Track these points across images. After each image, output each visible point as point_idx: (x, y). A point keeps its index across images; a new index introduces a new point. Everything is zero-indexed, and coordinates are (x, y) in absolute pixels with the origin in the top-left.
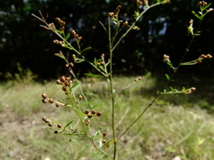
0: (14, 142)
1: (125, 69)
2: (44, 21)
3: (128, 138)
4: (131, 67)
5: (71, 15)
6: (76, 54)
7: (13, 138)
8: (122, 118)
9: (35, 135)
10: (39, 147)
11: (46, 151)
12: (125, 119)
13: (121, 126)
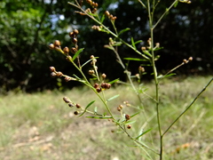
0: (87, 141)
1: (200, 69)
2: (79, 7)
3: (204, 144)
4: (208, 65)
5: (139, 19)
6: (113, 37)
7: (87, 137)
8: (196, 122)
9: (105, 135)
10: (108, 146)
11: (114, 151)
12: (199, 123)
13: (195, 130)
